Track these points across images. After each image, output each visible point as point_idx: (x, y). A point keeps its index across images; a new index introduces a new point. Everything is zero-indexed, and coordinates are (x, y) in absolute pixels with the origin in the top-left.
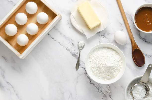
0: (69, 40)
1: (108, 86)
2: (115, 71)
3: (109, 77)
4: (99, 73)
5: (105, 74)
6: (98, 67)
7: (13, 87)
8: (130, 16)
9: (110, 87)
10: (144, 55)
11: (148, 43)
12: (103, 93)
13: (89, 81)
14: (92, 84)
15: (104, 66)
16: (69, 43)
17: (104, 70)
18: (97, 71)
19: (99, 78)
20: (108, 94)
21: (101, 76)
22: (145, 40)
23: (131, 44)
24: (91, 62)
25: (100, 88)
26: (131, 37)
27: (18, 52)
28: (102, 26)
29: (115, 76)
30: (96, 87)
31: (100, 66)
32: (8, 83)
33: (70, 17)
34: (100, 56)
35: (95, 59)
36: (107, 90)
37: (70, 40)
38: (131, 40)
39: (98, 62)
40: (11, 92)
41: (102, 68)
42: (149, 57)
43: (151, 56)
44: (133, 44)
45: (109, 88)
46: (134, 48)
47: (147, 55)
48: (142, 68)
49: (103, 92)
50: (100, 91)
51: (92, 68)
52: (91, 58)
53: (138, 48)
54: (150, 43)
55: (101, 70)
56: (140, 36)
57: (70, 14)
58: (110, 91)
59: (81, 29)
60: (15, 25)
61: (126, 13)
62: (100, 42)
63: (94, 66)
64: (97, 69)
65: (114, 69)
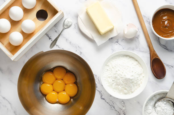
0: (76, 47)
1: (122, 102)
2: (134, 85)
3: (126, 91)
4: (115, 85)
5: (122, 86)
6: (115, 77)
7: (10, 103)
8: (148, 19)
9: (124, 103)
10: (165, 65)
11: (169, 51)
12: (116, 111)
13: (100, 96)
14: (104, 99)
15: (122, 77)
16: (76, 51)
17: (122, 82)
18: (113, 82)
19: (115, 90)
20: (122, 111)
21: (117, 88)
22: (166, 48)
23: (149, 52)
24: (108, 70)
25: (112, 104)
26: (149, 44)
27: (10, 53)
28: (115, 30)
29: (132, 91)
30: (108, 103)
31: (118, 77)
32: (4, 98)
33: (77, 20)
34: (119, 65)
35: (113, 68)
36: (121, 107)
37: (78, 48)
38: (149, 48)
39: (117, 71)
40: (8, 109)
41: (119, 79)
42: (171, 67)
43: (172, 67)
44: (152, 52)
45: (123, 105)
46: (152, 57)
47: (168, 65)
48: (163, 80)
49: (116, 109)
50: (113, 108)
51: (108, 78)
52: (108, 65)
53: (158, 56)
54: (171, 51)
55: (118, 81)
56: (160, 43)
57: (77, 16)
58: (124, 108)
59: (90, 34)
60: (9, 20)
61: (143, 15)
62: (113, 50)
63: (110, 76)
64: (113, 79)
65: (134, 82)
